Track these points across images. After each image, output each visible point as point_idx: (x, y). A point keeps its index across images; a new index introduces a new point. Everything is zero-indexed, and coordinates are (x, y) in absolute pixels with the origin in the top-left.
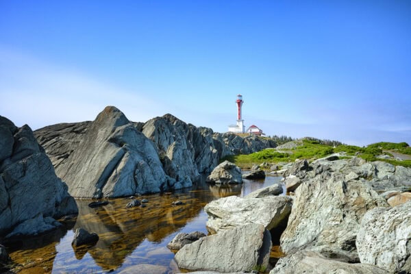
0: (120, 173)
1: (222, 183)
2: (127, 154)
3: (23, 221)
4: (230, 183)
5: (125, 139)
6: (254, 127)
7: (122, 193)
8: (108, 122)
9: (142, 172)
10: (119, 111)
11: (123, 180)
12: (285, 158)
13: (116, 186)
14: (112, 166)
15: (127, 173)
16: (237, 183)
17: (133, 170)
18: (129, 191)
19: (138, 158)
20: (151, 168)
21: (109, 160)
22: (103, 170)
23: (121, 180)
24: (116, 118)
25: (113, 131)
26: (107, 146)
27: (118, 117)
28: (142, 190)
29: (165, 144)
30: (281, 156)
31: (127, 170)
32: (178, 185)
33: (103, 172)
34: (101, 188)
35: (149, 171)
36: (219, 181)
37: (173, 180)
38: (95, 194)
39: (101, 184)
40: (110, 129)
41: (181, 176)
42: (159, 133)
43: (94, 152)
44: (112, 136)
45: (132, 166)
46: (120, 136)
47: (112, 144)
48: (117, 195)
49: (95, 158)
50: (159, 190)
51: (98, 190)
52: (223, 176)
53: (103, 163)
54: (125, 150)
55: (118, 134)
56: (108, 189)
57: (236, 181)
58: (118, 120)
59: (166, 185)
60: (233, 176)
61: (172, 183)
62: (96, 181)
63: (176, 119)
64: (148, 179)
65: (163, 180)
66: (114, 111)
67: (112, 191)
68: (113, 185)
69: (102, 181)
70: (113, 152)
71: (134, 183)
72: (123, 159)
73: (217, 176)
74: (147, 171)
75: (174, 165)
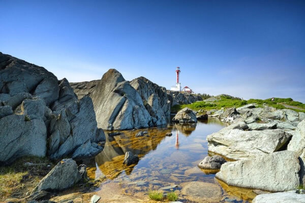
0: (124, 114)
1: (184, 122)
2: (127, 101)
3: (80, 146)
4: (189, 122)
5: (125, 91)
6: (187, 87)
7: (126, 127)
8: (112, 80)
9: (137, 113)
10: (118, 72)
11: (126, 119)
12: (214, 107)
13: (122, 122)
14: (118, 109)
15: (128, 114)
16: (194, 122)
17: (132, 111)
18: (130, 126)
19: (133, 104)
20: (142, 111)
21: (116, 104)
22: (113, 111)
23: (125, 118)
24: (117, 77)
25: (116, 86)
26: (113, 95)
27: (118, 76)
28: (138, 125)
29: (145, 95)
30: (212, 106)
31: (128, 112)
32: (158, 123)
33: (113, 113)
34: (112, 123)
35: (142, 113)
36: (182, 121)
37: (155, 119)
38: (109, 127)
39: (112, 120)
40: (114, 84)
41: (159, 117)
42: (141, 88)
43: (105, 99)
44: (116, 88)
45: (131, 109)
46: (121, 89)
47: (117, 94)
48: (122, 128)
49: (106, 103)
50: (148, 125)
51: (110, 125)
52: (184, 117)
53: (112, 106)
54: (126, 98)
55: (121, 87)
56: (117, 124)
57: (193, 120)
58: (118, 78)
59: (151, 122)
60: (192, 118)
61: (154, 121)
62: (108, 119)
63: (147, 80)
64: (141, 118)
65: (149, 119)
66: (115, 72)
67: (120, 126)
68: (120, 121)
69: (113, 118)
70: (118, 99)
71: (132, 120)
72: (125, 104)
73: (181, 117)
74: (141, 112)
75: (154, 109)
